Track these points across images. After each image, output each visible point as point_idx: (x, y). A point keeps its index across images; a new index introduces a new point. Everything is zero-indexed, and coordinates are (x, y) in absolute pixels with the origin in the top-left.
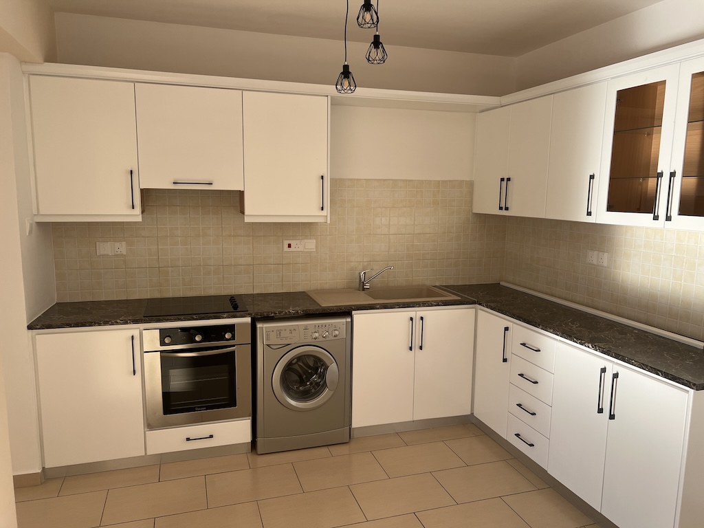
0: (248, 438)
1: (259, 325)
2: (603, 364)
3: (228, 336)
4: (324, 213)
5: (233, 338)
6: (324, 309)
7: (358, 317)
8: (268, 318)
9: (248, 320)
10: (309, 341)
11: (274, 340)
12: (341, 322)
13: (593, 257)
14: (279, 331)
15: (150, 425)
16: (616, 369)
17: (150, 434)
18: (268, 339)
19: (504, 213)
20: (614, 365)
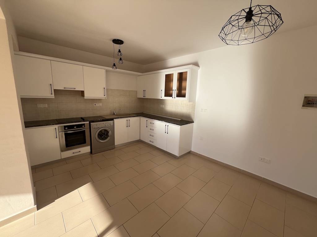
0: (90, 151)
1: (91, 123)
2: (166, 124)
3: (83, 126)
4: (105, 97)
5: (85, 127)
6: (107, 119)
7: (115, 120)
8: (93, 122)
9: (88, 122)
10: (104, 126)
11: (95, 127)
12: (111, 122)
13: (161, 106)
14: (97, 125)
15: (62, 151)
16: (168, 125)
17: (62, 153)
18: (94, 127)
19: (144, 97)
20: (167, 124)
